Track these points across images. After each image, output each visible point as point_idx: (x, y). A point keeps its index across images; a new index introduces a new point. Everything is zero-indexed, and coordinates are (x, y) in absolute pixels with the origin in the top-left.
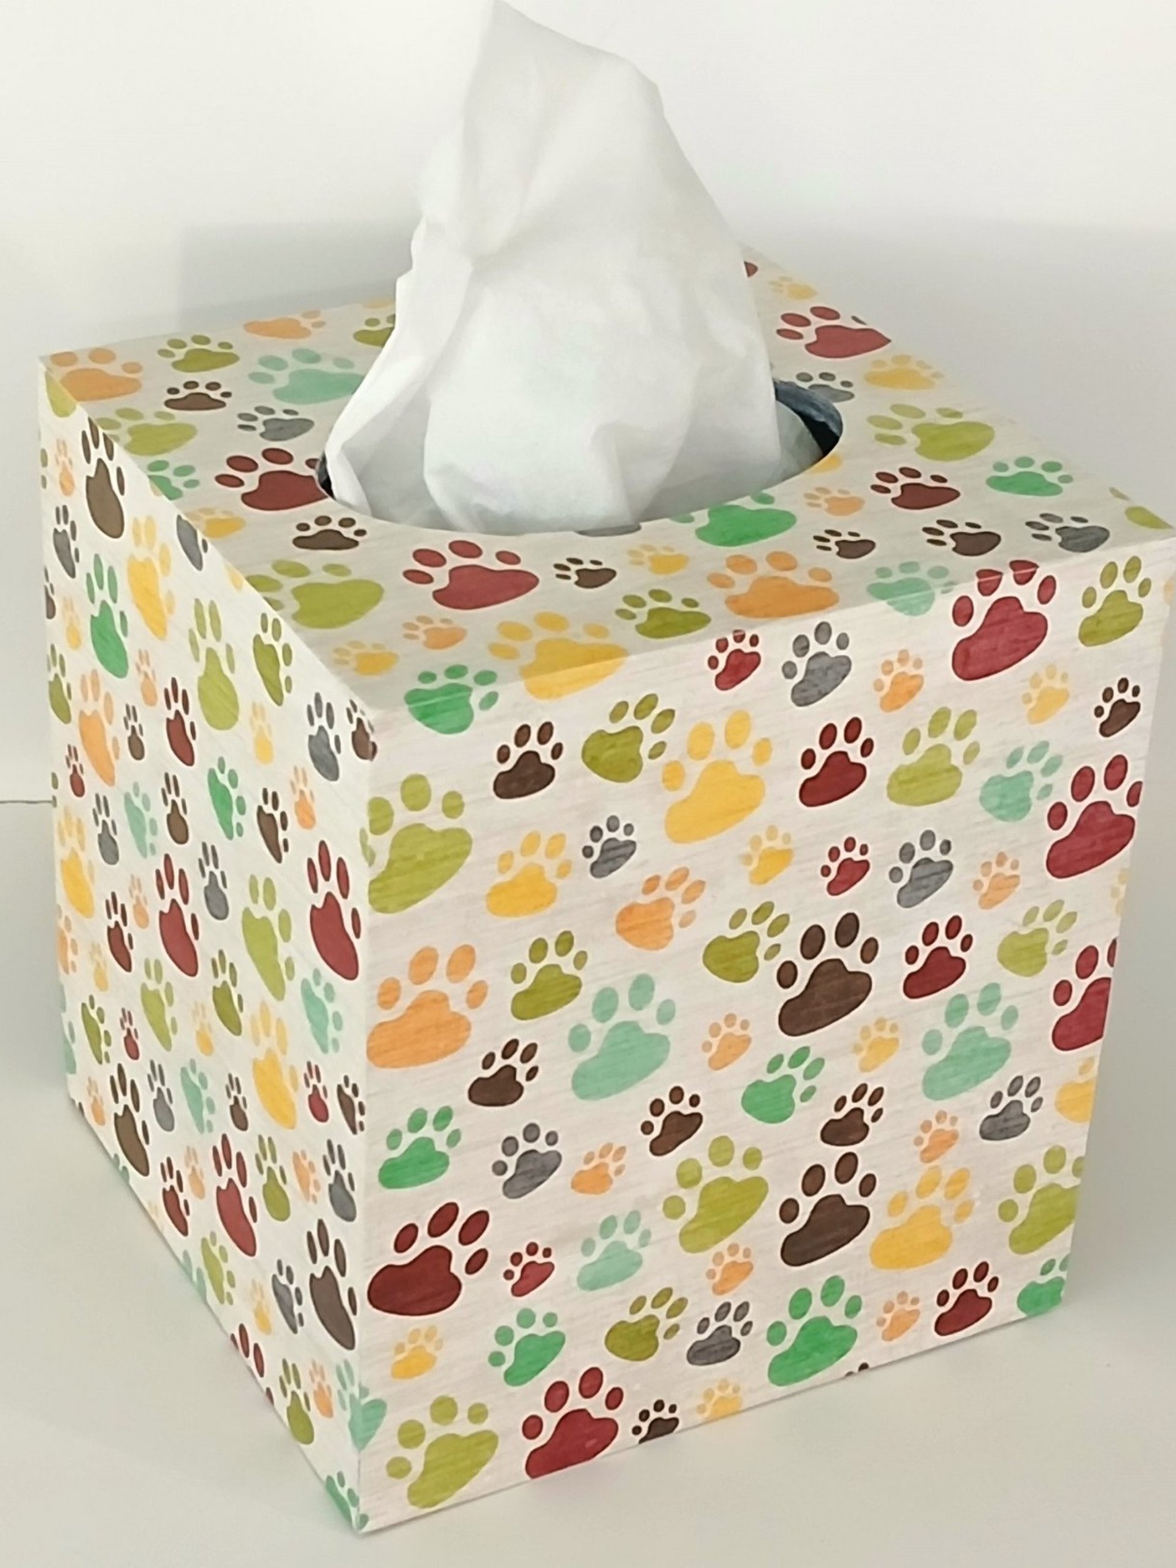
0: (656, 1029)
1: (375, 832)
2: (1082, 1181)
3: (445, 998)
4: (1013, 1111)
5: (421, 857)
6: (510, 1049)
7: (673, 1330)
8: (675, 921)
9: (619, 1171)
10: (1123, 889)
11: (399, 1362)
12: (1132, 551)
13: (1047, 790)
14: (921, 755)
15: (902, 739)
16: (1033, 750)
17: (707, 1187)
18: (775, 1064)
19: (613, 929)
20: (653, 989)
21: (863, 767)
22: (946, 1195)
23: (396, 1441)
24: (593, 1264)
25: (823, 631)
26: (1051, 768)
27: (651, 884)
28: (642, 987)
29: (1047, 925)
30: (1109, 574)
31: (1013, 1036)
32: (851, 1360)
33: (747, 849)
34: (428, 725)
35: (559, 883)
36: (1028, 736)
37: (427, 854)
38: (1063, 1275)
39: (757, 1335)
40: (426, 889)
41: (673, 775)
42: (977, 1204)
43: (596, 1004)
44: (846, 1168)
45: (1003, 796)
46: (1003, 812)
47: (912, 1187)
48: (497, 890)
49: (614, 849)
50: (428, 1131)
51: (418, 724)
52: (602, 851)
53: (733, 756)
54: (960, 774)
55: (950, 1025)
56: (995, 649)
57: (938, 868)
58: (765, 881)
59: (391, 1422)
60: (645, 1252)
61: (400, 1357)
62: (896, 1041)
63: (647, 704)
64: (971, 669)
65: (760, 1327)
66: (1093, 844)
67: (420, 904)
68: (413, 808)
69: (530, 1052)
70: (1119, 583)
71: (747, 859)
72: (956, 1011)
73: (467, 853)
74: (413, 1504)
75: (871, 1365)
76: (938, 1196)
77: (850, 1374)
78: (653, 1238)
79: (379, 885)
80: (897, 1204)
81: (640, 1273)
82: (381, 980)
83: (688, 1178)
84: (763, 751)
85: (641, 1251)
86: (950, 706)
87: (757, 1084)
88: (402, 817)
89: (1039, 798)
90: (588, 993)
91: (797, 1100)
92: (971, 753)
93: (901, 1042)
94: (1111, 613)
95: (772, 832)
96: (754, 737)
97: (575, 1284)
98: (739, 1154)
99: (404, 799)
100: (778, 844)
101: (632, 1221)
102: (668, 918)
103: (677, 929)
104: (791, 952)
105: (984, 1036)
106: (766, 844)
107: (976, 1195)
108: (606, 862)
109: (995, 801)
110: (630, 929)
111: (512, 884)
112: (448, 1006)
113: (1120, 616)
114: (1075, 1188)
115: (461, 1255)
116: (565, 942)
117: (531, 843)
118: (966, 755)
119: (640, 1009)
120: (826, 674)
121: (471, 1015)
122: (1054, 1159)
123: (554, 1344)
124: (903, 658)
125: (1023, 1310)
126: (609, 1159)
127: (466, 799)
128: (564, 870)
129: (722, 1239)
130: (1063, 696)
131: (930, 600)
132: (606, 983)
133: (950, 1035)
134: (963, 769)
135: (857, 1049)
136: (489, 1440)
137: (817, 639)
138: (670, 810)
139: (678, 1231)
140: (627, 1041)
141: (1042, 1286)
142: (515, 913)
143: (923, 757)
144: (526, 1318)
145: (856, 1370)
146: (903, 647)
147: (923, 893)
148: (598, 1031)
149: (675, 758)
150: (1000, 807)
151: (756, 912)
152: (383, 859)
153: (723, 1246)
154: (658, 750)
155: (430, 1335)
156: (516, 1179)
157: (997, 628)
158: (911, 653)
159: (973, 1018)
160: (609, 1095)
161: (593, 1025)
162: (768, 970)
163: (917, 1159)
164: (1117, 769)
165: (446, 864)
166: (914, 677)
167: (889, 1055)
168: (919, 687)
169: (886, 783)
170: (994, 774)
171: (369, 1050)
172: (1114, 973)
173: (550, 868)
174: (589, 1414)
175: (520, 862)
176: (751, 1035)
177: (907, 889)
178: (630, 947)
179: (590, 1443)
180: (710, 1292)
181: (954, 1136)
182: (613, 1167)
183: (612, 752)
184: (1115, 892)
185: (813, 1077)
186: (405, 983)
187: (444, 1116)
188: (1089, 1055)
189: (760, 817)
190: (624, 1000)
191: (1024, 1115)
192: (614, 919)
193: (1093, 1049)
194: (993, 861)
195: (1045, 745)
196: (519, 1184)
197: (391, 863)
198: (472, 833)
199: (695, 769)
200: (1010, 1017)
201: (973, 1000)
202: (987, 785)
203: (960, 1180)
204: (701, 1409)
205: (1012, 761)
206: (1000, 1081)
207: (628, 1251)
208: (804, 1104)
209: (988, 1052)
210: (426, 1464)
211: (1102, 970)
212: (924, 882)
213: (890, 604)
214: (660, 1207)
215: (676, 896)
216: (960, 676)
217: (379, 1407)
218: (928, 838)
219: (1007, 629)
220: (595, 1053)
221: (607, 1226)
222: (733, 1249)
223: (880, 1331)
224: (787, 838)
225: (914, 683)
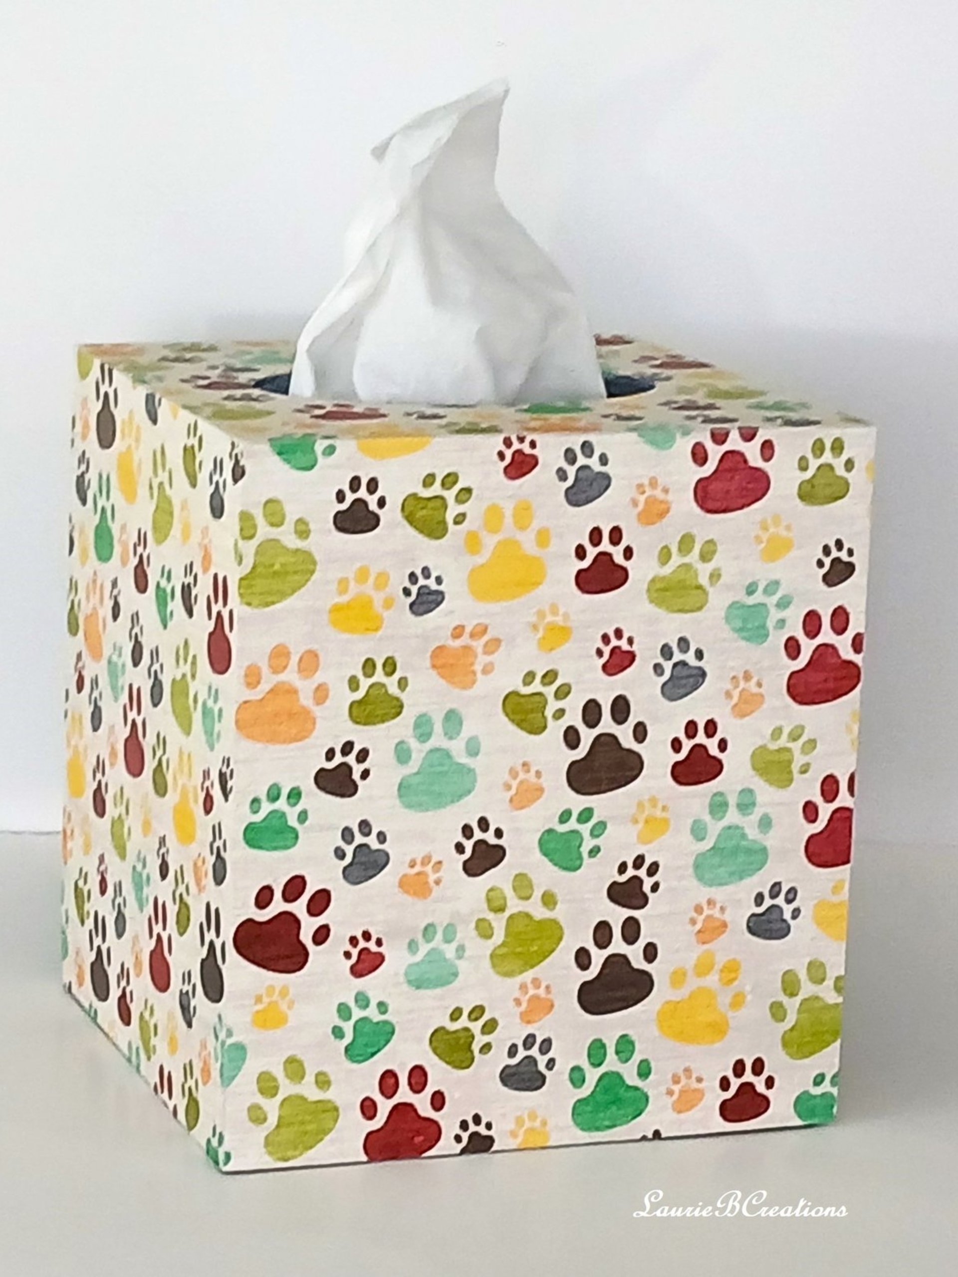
0: (464, 760)
1: (244, 538)
2: (844, 999)
3: (295, 692)
4: (774, 915)
5: (277, 567)
6: (347, 748)
7: (486, 1048)
8: (478, 668)
9: (438, 882)
10: (856, 728)
11: (258, 1012)
12: (837, 433)
13: (782, 623)
14: (673, 568)
15: (656, 553)
16: (767, 586)
17: (511, 917)
18: (565, 817)
19: (428, 663)
20: (461, 724)
21: (625, 570)
22: (720, 980)
23: (255, 1087)
24: (417, 964)
25: (587, 449)
26: (783, 604)
27: (458, 631)
28: (453, 719)
29: (790, 745)
30: (818, 447)
31: (771, 841)
32: (645, 1124)
33: (533, 619)
34: (285, 460)
35: (386, 614)
36: (763, 573)
37: (282, 565)
38: (835, 1091)
39: (561, 1073)
40: (283, 595)
41: (473, 543)
42: (749, 997)
43: (417, 726)
44: (631, 931)
45: (745, 620)
46: (745, 634)
47: (690, 964)
48: (336, 609)
49: (429, 594)
50: (281, 804)
51: (277, 458)
52: (418, 594)
53: (520, 536)
54: (705, 593)
55: (713, 818)
56: (728, 492)
57: (695, 672)
58: (552, 649)
59: (252, 1068)
60: (462, 965)
61: (259, 1007)
62: (666, 821)
63: (450, 480)
64: (710, 505)
65: (563, 1067)
66: (826, 681)
67: (278, 606)
68: (272, 525)
69: (363, 756)
70: (827, 457)
71: (535, 627)
72: (718, 806)
73: (312, 572)
74: (270, 1153)
75: (663, 1136)
76: (712, 980)
77: (644, 1138)
78: (467, 954)
79: (244, 583)
80: (678, 978)
81: (456, 984)
82: (246, 664)
83: (497, 904)
84: (543, 538)
85: (458, 962)
86: (695, 531)
87: (550, 831)
88: (264, 531)
89: (775, 628)
90: (408, 715)
91: (585, 855)
92: (715, 576)
93: (672, 822)
94: (823, 481)
95: (554, 610)
96: (536, 525)
97: (402, 979)
98: (537, 894)
99: (265, 516)
100: (559, 619)
101: (449, 934)
102: (472, 664)
103: (479, 675)
104: (574, 718)
105: (744, 836)
106: (549, 618)
107: (748, 988)
108: (422, 603)
109: (739, 624)
110: (443, 666)
111: (349, 605)
112: (298, 700)
113: (830, 485)
114: (837, 1005)
115: (308, 926)
116: (390, 666)
117: (362, 575)
118: (711, 576)
119: (451, 738)
120: (591, 484)
121: (317, 711)
122: (817, 971)
123: (386, 1032)
124: (653, 483)
125: (800, 1117)
126: (429, 869)
127: (312, 526)
128: (388, 603)
129: (526, 970)
130: (788, 545)
131: (673, 439)
132: (423, 710)
133: (715, 828)
134: (710, 590)
135: (636, 821)
136: (331, 1110)
137: (583, 453)
138: (472, 571)
139: (489, 952)
140: (441, 765)
141: (815, 1097)
142: (352, 630)
143: (674, 572)
144: (362, 1000)
145: (650, 1136)
146: (652, 474)
147: (682, 691)
148: (418, 751)
149: (474, 528)
150: (741, 630)
151: (544, 676)
152: (249, 562)
153: (528, 976)
154: (460, 519)
155: (284, 992)
156: (354, 867)
157: (729, 475)
158: (659, 481)
159: (732, 816)
160: (427, 810)
161: (413, 744)
162: (556, 730)
163: (693, 939)
164: (840, 619)
165: (296, 577)
166: (662, 502)
167: (663, 832)
168: (668, 511)
169: (645, 586)
170: (736, 599)
171: (237, 722)
172: (855, 803)
173: (378, 599)
174: (415, 1111)
175: (353, 589)
176: (545, 785)
177: (670, 684)
178: (442, 682)
179: (418, 1139)
180: (518, 1020)
181: (724, 925)
182: (432, 877)
183: (424, 512)
184: (849, 729)
185: (598, 836)
186: (265, 671)
187: (295, 795)
188: (839, 877)
189: (544, 593)
190: (438, 728)
191: (784, 921)
192: (429, 654)
193: (843, 871)
194: (741, 675)
195: (777, 583)
196: (355, 872)
197: (254, 568)
198: (317, 558)
199: (490, 541)
200: (765, 823)
201: (732, 800)
202: (730, 607)
203: (731, 971)
204: (514, 1134)
205: (751, 590)
206: (761, 882)
207: (445, 960)
208: (592, 860)
209: (749, 851)
210: (280, 1118)
211: (843, 799)
212: (684, 682)
213: (640, 436)
214: (473, 925)
215: (478, 645)
216: (702, 507)
217: (240, 1048)
218: (684, 643)
219: (737, 477)
220: (415, 770)
221: (429, 931)
222: (536, 982)
223: (670, 1101)
224: (566, 616)
225: (663, 506)
